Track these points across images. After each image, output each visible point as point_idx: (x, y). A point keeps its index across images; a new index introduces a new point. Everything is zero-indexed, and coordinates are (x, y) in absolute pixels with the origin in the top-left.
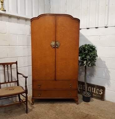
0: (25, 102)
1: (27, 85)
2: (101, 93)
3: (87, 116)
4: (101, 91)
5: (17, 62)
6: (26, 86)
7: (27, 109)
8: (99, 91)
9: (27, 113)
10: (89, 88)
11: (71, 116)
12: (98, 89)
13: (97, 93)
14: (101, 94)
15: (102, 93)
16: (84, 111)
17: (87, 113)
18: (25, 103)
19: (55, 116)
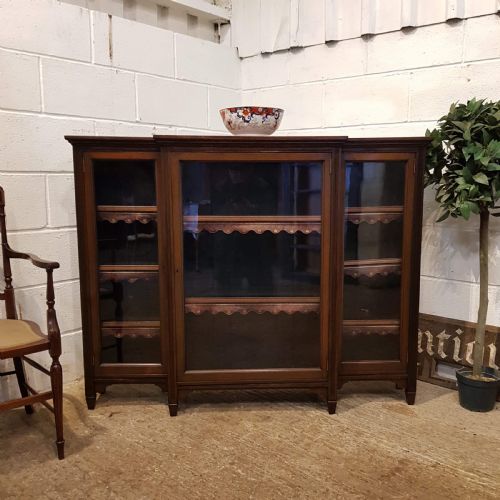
1: (56, 307)
3: (398, 469)
6: (52, 315)
7: (60, 437)
9: (61, 456)
11: (316, 468)
16: (384, 445)
17: (398, 451)
19: (228, 466)
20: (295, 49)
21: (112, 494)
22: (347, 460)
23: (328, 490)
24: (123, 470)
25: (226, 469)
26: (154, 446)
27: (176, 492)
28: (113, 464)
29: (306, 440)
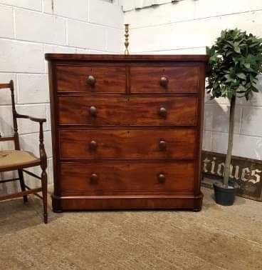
0: (39, 190)
2: (255, 178)
3: (214, 239)
4: (256, 173)
5: (12, 82)
6: (42, 147)
8: (250, 173)
9: (46, 222)
10: (220, 165)
12: (247, 169)
13: (245, 180)
14: (254, 182)
15: (258, 180)
16: (205, 226)
17: (214, 229)
18: (40, 194)
19: (118, 236)
20: (154, 6)
21: (53, 251)
22: (185, 234)
23: (174, 251)
24: (59, 238)
25: (117, 238)
26: (77, 225)
27: (89, 250)
28: (53, 234)
29: (161, 223)
